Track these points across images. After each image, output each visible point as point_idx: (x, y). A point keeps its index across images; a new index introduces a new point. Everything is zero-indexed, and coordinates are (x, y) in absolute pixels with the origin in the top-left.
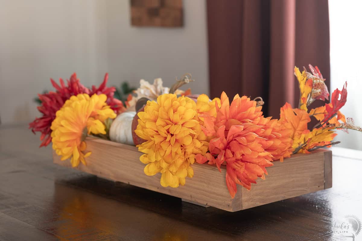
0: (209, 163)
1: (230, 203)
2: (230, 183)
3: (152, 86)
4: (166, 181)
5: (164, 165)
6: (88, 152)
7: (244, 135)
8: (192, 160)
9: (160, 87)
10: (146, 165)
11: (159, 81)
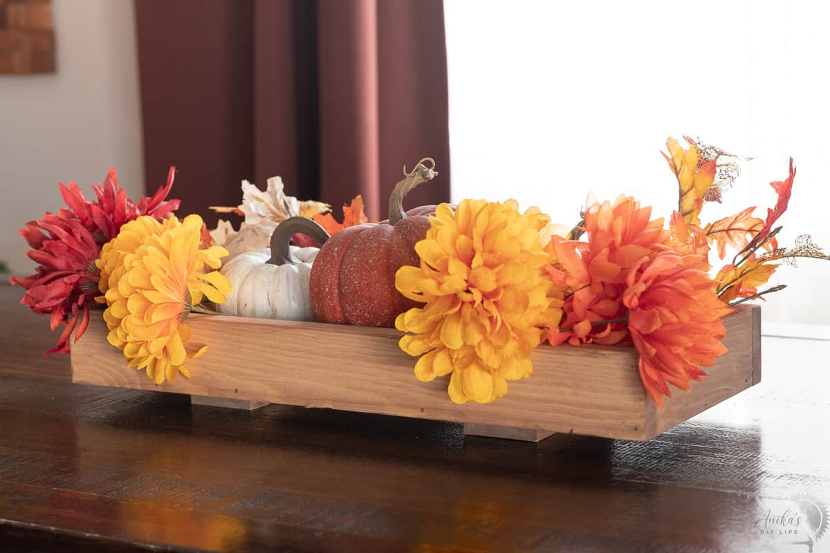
0: (573, 342)
1: (641, 422)
2: (648, 378)
3: (265, 193)
4: (463, 391)
5: (485, 352)
6: (200, 347)
7: (679, 275)
8: (534, 338)
9: (281, 196)
10: (416, 359)
11: (276, 183)
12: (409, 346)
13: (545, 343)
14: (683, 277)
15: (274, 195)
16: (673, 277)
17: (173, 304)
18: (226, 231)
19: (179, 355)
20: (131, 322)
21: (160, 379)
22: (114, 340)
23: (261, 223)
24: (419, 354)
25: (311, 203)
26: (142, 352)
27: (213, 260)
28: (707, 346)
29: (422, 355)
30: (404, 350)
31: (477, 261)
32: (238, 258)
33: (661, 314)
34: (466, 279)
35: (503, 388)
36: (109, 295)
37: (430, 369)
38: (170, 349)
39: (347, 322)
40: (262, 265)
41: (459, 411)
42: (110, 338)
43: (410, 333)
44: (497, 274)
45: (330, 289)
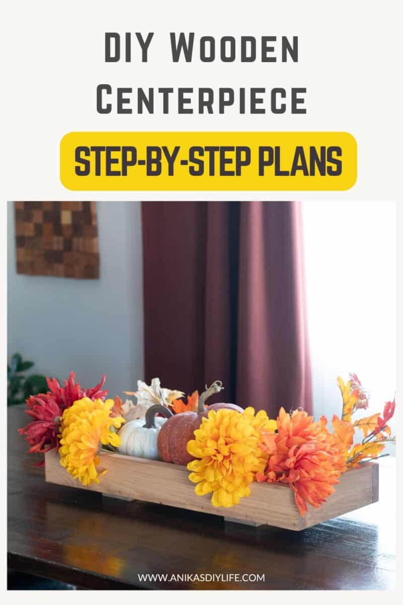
0: (269, 481)
1: (296, 522)
2: (299, 502)
3: (150, 387)
4: (218, 500)
5: (224, 484)
6: (104, 470)
7: (314, 454)
8: (250, 478)
9: (158, 388)
10: (196, 484)
11: (156, 381)
12: (193, 478)
13: (255, 480)
14: (315, 455)
15: (154, 388)
16: (312, 454)
17: (90, 450)
18: (130, 405)
19: (94, 473)
20: (71, 457)
21: (85, 484)
22: (63, 463)
23: (146, 403)
24: (197, 482)
25: (175, 391)
26: (75, 472)
27: (117, 424)
28: (325, 488)
29: (198, 483)
30: (191, 479)
31: (222, 441)
32: (130, 423)
33: (301, 472)
34: (216, 448)
35: (237, 501)
36: (62, 442)
37: (201, 490)
38: (89, 470)
39: (172, 462)
40: (140, 428)
41: (217, 510)
42: (61, 461)
43: (194, 472)
44: (229, 448)
45: (165, 445)
